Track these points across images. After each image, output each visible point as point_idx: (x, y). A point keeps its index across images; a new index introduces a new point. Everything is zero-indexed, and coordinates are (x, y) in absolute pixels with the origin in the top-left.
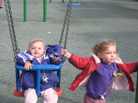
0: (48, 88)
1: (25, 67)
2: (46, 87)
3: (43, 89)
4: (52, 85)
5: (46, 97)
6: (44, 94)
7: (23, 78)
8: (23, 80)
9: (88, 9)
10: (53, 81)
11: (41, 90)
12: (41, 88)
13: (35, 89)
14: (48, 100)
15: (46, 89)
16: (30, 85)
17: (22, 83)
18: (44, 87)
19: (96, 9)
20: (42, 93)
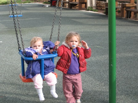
0: (49, 72)
1: (33, 58)
2: (48, 72)
3: (46, 74)
4: (52, 70)
5: (48, 79)
6: (47, 77)
7: (32, 68)
8: (32, 69)
9: (24, 19)
10: (52, 67)
11: (45, 75)
12: (44, 73)
13: (41, 74)
14: (50, 81)
15: (48, 73)
16: (38, 72)
17: (32, 71)
18: (46, 72)
19: (31, 19)
20: (46, 76)
